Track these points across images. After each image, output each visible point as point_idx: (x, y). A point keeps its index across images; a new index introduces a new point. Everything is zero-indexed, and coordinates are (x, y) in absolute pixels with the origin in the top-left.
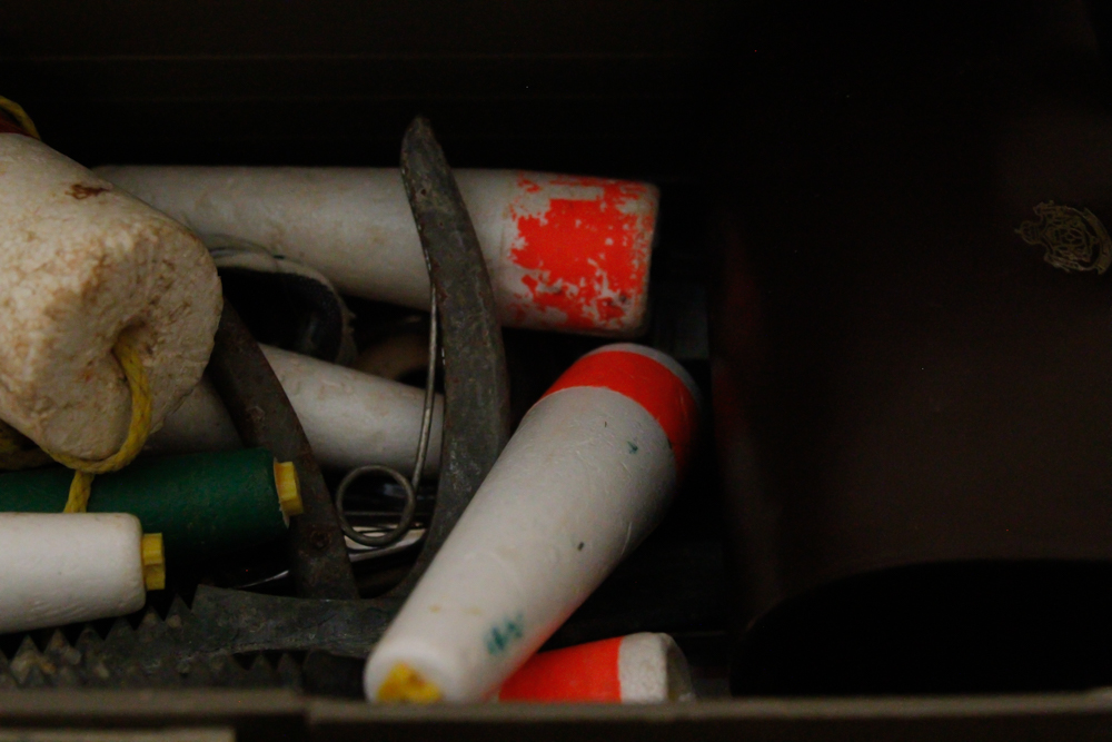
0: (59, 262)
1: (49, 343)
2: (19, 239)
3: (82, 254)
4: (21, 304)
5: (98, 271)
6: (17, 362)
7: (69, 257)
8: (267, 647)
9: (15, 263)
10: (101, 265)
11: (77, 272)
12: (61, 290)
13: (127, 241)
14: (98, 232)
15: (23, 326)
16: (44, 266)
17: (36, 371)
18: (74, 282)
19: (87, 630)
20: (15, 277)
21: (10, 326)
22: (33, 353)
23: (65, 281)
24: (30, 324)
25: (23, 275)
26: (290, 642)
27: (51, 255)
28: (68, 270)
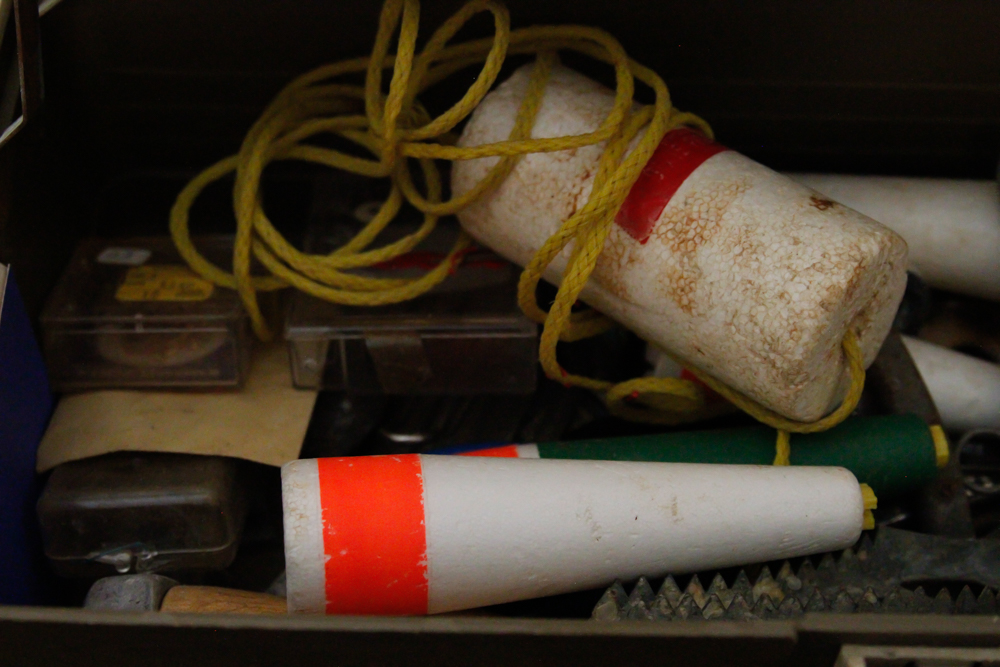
0: (825, 262)
1: (819, 330)
2: (785, 243)
3: (845, 257)
4: (796, 297)
5: (858, 271)
6: (791, 344)
7: (835, 259)
8: (926, 577)
9: (786, 262)
10: (859, 266)
11: (843, 271)
12: (833, 286)
13: (876, 249)
14: (854, 240)
15: (799, 315)
16: (814, 265)
17: (806, 352)
18: (842, 280)
19: (807, 562)
20: (788, 275)
21: (785, 315)
22: (806, 337)
23: (835, 279)
24: (806, 313)
25: (795, 274)
26: (941, 573)
27: (818, 257)
28: (836, 270)
